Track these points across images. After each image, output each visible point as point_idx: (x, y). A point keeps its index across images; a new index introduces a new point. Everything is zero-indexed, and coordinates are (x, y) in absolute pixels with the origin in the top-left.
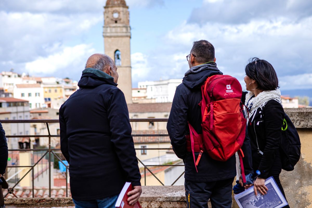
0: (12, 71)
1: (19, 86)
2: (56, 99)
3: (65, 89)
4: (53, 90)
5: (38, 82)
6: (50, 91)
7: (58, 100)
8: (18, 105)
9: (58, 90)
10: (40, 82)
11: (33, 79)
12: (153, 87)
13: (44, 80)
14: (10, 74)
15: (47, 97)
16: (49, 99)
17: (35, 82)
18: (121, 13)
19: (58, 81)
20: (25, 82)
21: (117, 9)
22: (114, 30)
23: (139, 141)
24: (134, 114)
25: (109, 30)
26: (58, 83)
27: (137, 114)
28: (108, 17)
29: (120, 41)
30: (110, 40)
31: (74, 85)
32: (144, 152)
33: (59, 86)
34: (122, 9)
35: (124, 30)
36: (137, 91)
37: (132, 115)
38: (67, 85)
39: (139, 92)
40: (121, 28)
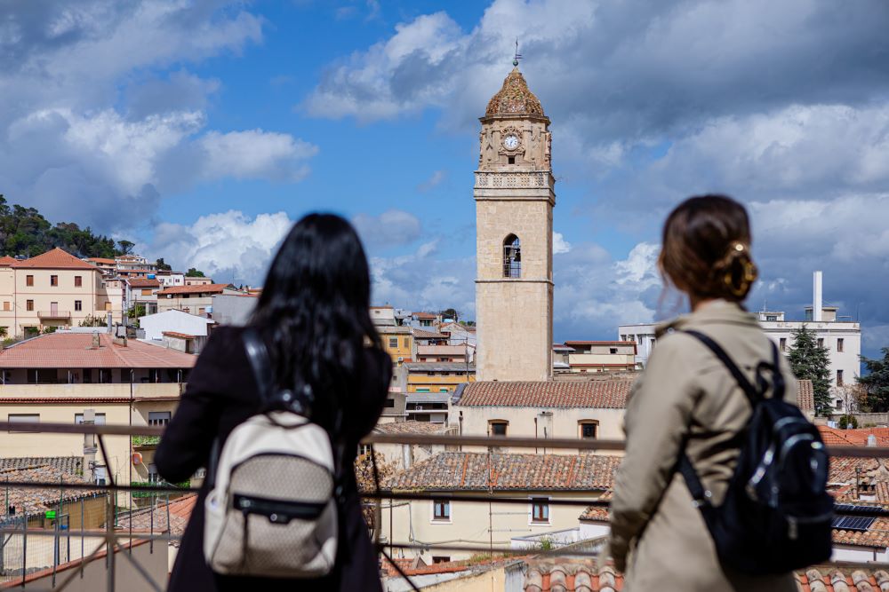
3: (418, 340)
7: (399, 365)
18: (526, 137)
19: (400, 316)
21: (517, 125)
22: (504, 181)
23: (529, 484)
24: (540, 411)
25: (491, 180)
26: (400, 322)
27: (550, 410)
28: (489, 147)
29: (520, 212)
30: (493, 208)
31: (444, 330)
32: (541, 514)
33: (401, 329)
34: (527, 124)
35: (533, 181)
36: (607, 349)
37: (535, 412)
38: (423, 328)
39: (613, 351)
40: (524, 176)
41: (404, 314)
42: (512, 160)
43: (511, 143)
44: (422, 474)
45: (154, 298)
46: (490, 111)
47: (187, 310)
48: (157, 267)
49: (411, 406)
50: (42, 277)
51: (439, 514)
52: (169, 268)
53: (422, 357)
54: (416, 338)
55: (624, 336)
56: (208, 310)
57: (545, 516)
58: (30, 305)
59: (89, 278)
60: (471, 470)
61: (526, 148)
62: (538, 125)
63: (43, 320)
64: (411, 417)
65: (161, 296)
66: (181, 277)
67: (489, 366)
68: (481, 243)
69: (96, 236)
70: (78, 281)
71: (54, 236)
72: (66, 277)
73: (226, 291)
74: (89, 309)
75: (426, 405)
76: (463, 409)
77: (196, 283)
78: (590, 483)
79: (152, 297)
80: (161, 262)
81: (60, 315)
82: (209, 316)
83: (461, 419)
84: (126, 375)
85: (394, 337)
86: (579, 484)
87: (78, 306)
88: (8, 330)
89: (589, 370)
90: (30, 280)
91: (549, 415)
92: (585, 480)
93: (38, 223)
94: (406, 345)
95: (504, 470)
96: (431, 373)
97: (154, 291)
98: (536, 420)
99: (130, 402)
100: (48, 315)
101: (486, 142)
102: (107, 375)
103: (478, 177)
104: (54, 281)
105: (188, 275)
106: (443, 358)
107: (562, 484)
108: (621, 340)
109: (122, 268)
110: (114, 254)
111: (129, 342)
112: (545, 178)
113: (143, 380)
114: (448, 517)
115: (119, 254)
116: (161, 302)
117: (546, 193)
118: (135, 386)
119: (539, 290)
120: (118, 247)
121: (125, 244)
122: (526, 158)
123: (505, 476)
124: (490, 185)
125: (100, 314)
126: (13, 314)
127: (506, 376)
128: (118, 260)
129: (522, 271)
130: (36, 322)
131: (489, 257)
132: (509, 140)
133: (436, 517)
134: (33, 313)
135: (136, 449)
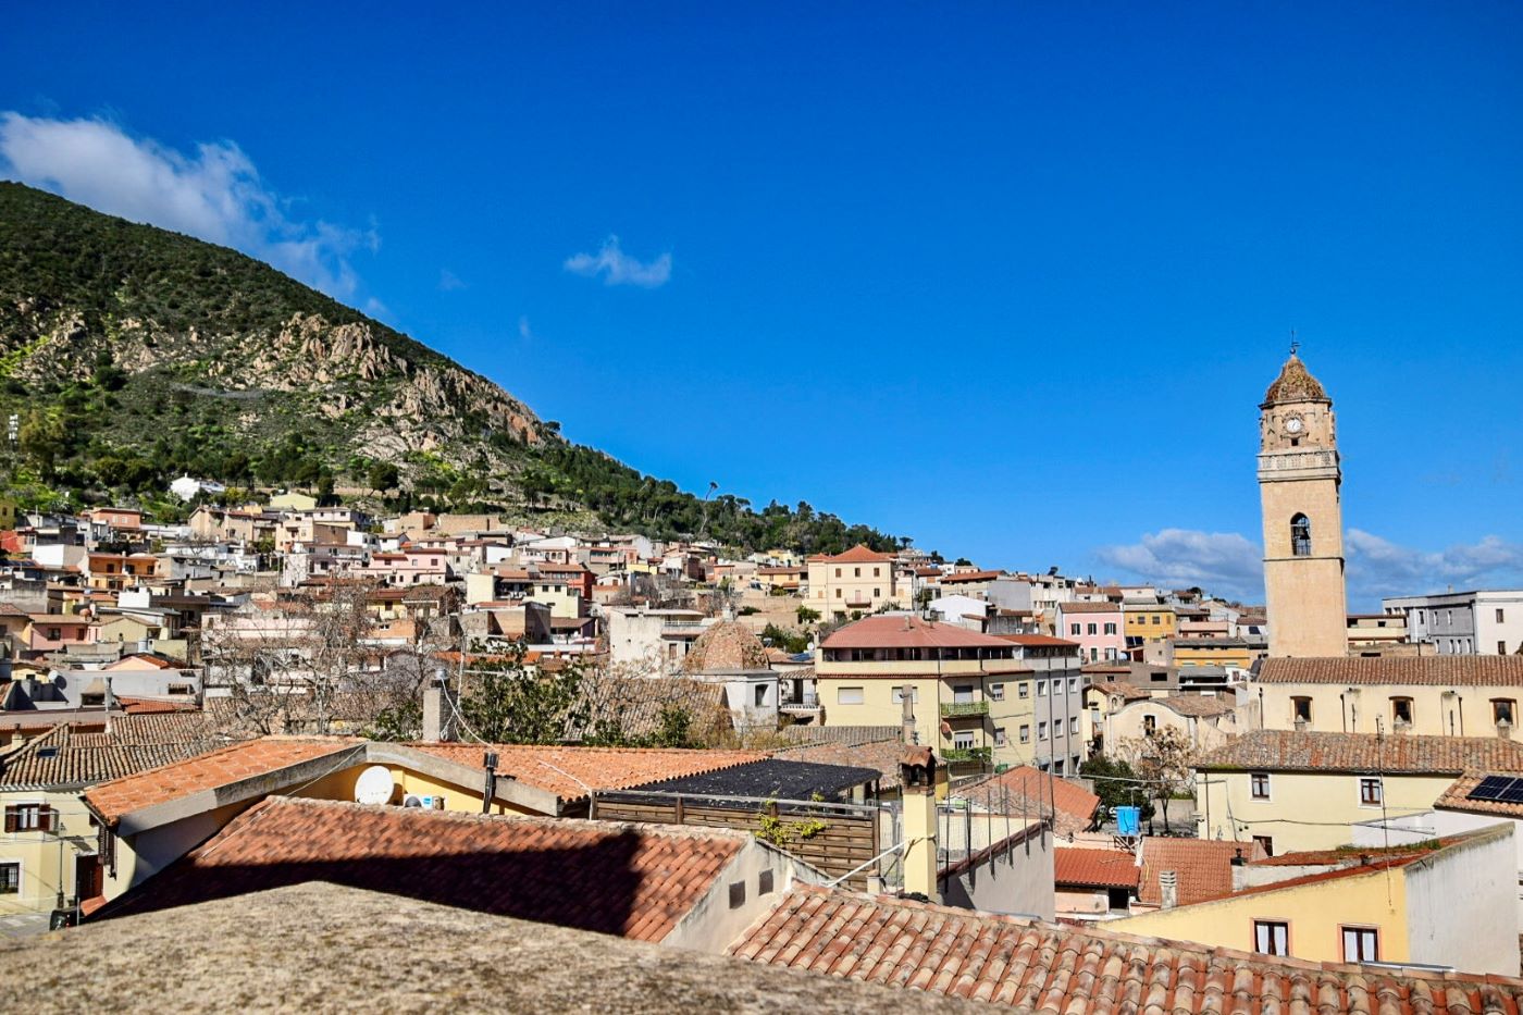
0: (1052, 572)
1: (1065, 608)
2: (1156, 640)
3: (1179, 617)
4: (1149, 617)
5: (1111, 599)
6: (1141, 621)
7: (1163, 641)
8: (1053, 655)
9: (1163, 617)
10: (1119, 599)
11: (1100, 592)
12: (1427, 612)
13: (1127, 594)
14: (1050, 579)
15: (1134, 635)
16: (1140, 640)
17: (1106, 599)
18: (1309, 418)
19: (1162, 595)
20: (1081, 598)
21: (1298, 408)
22: (1289, 462)
23: (1356, 765)
24: (1347, 687)
25: (1274, 463)
26: (1161, 600)
27: (1357, 687)
28: (1271, 431)
29: (1306, 491)
30: (1278, 488)
31: (1203, 606)
32: (1371, 796)
33: (1163, 607)
34: (1309, 407)
35: (1319, 461)
36: (1376, 621)
37: (1342, 688)
38: (1183, 606)
39: (1382, 624)
40: (1309, 456)
41: (1165, 593)
42: (1295, 442)
43: (1294, 426)
44: (1238, 752)
45: (938, 585)
46: (1270, 398)
47: (967, 595)
48: (932, 559)
49: (1183, 680)
50: (848, 569)
51: (1257, 792)
52: (941, 559)
53: (1185, 633)
54: (1178, 616)
55: (1389, 610)
56: (985, 594)
57: (1376, 798)
58: (839, 593)
59: (885, 568)
60: (1289, 749)
61: (1309, 430)
62: (1319, 406)
63: (850, 606)
64: (1184, 689)
65: (943, 582)
66: (952, 566)
67: (1282, 642)
68: (1267, 523)
69: (882, 534)
70: (877, 572)
71: (850, 536)
72: (867, 569)
73: (999, 577)
74: (886, 596)
75: (1196, 679)
76: (1262, 685)
77: (965, 570)
78: (1427, 765)
79: (935, 583)
80: (935, 554)
81: (863, 601)
82: (986, 599)
83: (1261, 695)
84: (933, 654)
85: (1141, 615)
86: (1414, 766)
87: (877, 593)
88: (822, 614)
89: (1358, 643)
90: (838, 573)
91: (1357, 691)
92: (1420, 762)
93: (836, 528)
94: (1169, 622)
95: (1326, 749)
96: (1196, 648)
97: (937, 578)
98: (1342, 697)
99: (939, 677)
100: (853, 601)
101: (1266, 426)
102: (916, 654)
103: (1261, 460)
104: (857, 572)
105: (957, 564)
106: (1206, 633)
107: (1395, 766)
108: (1385, 613)
109: (905, 560)
110: (897, 549)
111: (934, 624)
112: (1332, 457)
113: (947, 658)
114: (1267, 796)
115: (901, 549)
116: (944, 587)
117: (1334, 471)
118: (943, 663)
119: (1332, 567)
120: (899, 543)
121: (905, 540)
122: (1309, 438)
123: (1328, 756)
124: (1274, 467)
125: (894, 600)
126: (824, 601)
127: (1301, 653)
128: (900, 554)
129: (1312, 549)
130: (843, 608)
131: (1277, 536)
132: (1291, 423)
133: (1254, 796)
134: (842, 600)
135: (945, 720)
